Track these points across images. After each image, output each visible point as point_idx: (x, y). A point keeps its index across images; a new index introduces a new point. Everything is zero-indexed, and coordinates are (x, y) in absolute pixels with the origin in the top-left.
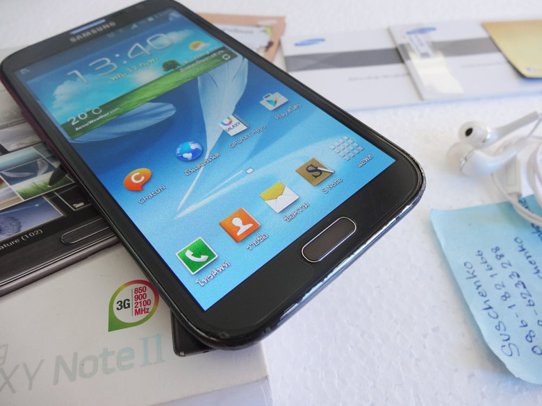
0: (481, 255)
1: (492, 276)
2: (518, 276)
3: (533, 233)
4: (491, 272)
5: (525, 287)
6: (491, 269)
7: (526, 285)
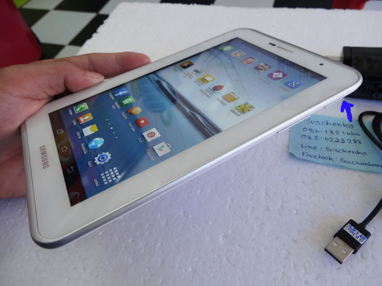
0: (357, 134)
1: (343, 132)
2: (342, 142)
3: (369, 163)
4: (346, 133)
5: (335, 141)
6: (348, 134)
7: (337, 143)
